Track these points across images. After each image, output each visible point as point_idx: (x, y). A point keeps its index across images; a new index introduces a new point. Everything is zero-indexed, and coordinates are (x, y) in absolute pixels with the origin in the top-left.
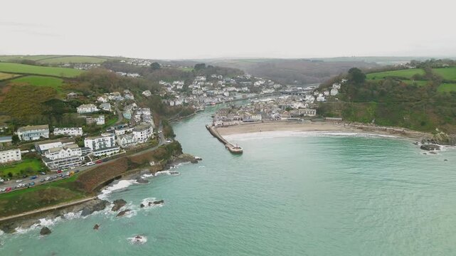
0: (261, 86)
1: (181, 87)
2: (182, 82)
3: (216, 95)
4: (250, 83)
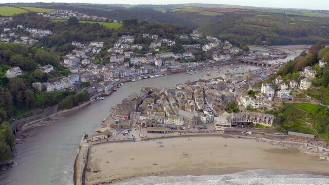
2: (101, 44)
3: (142, 64)
4: (197, 46)
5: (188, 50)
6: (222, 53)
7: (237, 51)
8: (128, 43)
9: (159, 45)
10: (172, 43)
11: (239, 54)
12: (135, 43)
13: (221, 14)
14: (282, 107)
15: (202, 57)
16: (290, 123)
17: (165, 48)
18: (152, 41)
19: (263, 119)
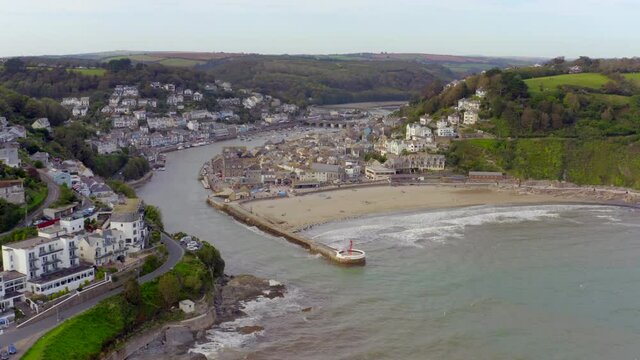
0: (257, 108)
1: (84, 113)
2: (85, 101)
4: (235, 101)
5: (225, 107)
6: (272, 112)
7: (293, 108)
8: (130, 97)
10: (198, 96)
12: (142, 96)
15: (249, 117)
17: (189, 103)
18: (168, 93)
19: (432, 162)
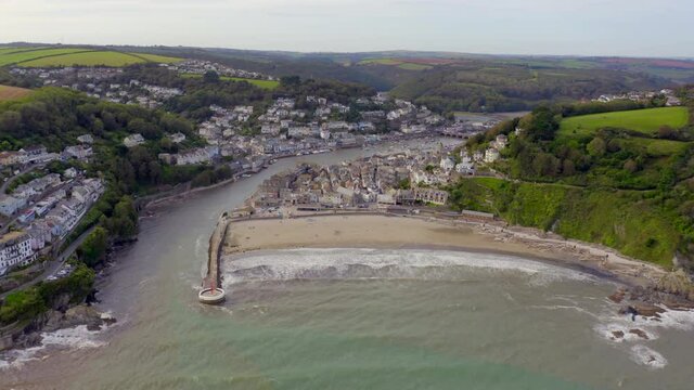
0: (398, 121)
1: (246, 119)
2: (250, 110)
3: (304, 136)
4: (380, 113)
5: (366, 119)
6: (415, 122)
7: (436, 119)
8: (286, 108)
9: (328, 111)
10: (345, 109)
11: (439, 124)
12: (295, 108)
13: (430, 68)
14: (459, 182)
15: (385, 128)
16: (465, 201)
17: (335, 115)
18: (318, 105)
19: (434, 196)
